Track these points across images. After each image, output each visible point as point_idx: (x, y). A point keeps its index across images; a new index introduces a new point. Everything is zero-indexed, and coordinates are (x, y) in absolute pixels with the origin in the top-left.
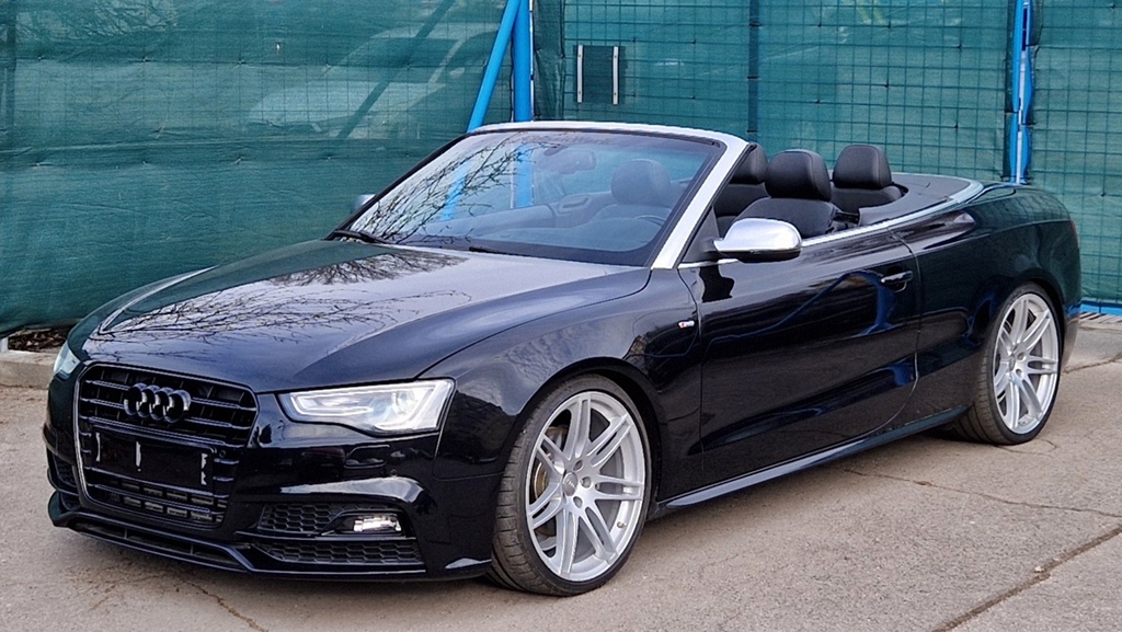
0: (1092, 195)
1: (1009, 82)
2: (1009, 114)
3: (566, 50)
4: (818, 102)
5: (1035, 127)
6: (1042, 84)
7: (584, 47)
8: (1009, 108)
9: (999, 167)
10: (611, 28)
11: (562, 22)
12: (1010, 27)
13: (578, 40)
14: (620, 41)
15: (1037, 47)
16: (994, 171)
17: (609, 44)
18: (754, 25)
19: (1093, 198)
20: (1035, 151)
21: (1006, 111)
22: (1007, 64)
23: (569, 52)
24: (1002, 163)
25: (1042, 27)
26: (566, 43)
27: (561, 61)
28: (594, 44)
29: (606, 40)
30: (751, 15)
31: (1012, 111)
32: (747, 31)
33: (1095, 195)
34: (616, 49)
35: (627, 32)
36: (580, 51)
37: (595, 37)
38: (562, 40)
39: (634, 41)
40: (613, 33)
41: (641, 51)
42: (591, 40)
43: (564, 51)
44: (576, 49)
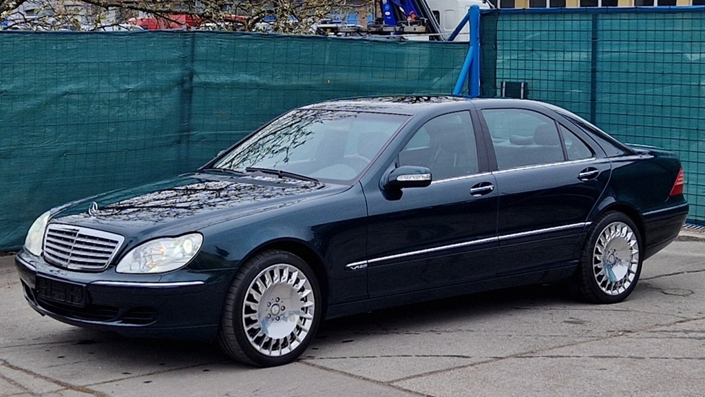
3: (497, 84)
4: (627, 115)
7: (506, 82)
10: (520, 72)
11: (495, 69)
13: (503, 79)
14: (525, 79)
17: (520, 81)
18: (594, 71)
23: (498, 85)
26: (497, 80)
27: (494, 90)
28: (512, 80)
29: (518, 79)
30: (592, 66)
32: (590, 74)
34: (522, 85)
35: (528, 75)
36: (504, 85)
37: (512, 77)
38: (495, 78)
39: (532, 79)
40: (521, 75)
41: (536, 84)
42: (510, 79)
43: (495, 85)
44: (502, 83)
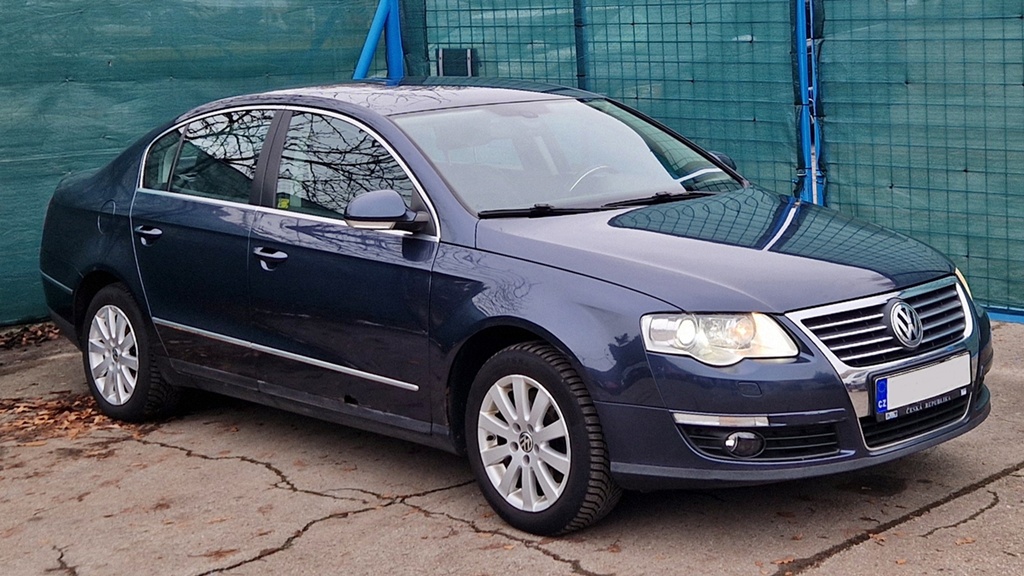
0: (881, 187)
1: (796, 76)
2: (798, 107)
3: (429, 53)
5: (825, 119)
6: (827, 77)
7: (444, 50)
8: (798, 101)
9: (794, 160)
10: (464, 32)
11: (425, 28)
12: (794, 21)
13: (438, 44)
14: (472, 43)
15: (820, 40)
16: (790, 163)
17: (464, 46)
18: (579, 25)
19: (882, 190)
20: (826, 143)
21: (796, 104)
22: (793, 57)
23: (432, 54)
24: (796, 155)
25: (824, 20)
26: (430, 46)
27: (425, 64)
28: (452, 46)
29: (461, 43)
30: (575, 15)
31: (802, 104)
32: (573, 31)
33: (883, 187)
34: (469, 51)
35: (476, 35)
36: (441, 55)
37: (452, 40)
38: (427, 43)
39: (483, 43)
40: (466, 36)
41: (490, 51)
42: (449, 43)
43: (427, 55)
44: (437, 51)
